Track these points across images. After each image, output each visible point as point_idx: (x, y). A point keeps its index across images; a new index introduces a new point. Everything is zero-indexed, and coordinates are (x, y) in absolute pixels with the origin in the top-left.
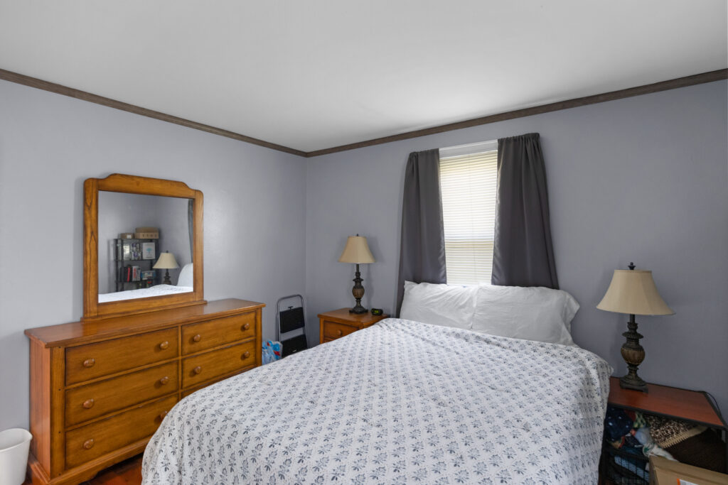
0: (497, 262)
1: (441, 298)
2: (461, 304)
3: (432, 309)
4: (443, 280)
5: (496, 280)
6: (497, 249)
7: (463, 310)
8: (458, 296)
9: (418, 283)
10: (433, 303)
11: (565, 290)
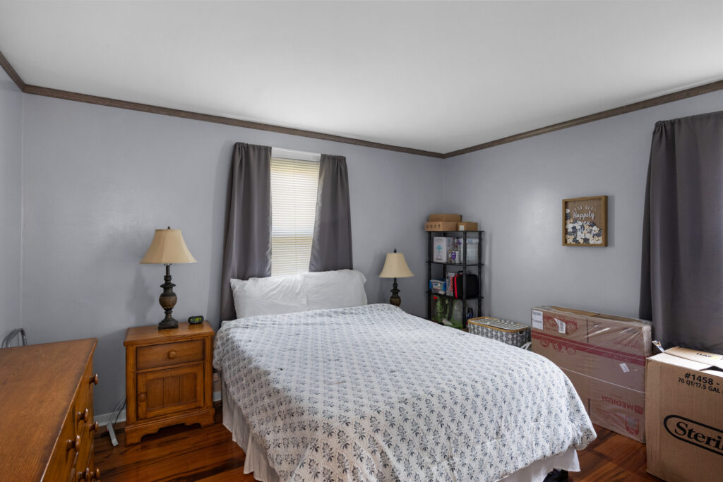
0: (315, 253)
1: (277, 290)
2: (297, 291)
3: (275, 301)
4: (268, 274)
5: (312, 267)
6: (317, 242)
7: (299, 296)
8: (291, 285)
9: (247, 279)
10: (274, 295)
11: (356, 269)
